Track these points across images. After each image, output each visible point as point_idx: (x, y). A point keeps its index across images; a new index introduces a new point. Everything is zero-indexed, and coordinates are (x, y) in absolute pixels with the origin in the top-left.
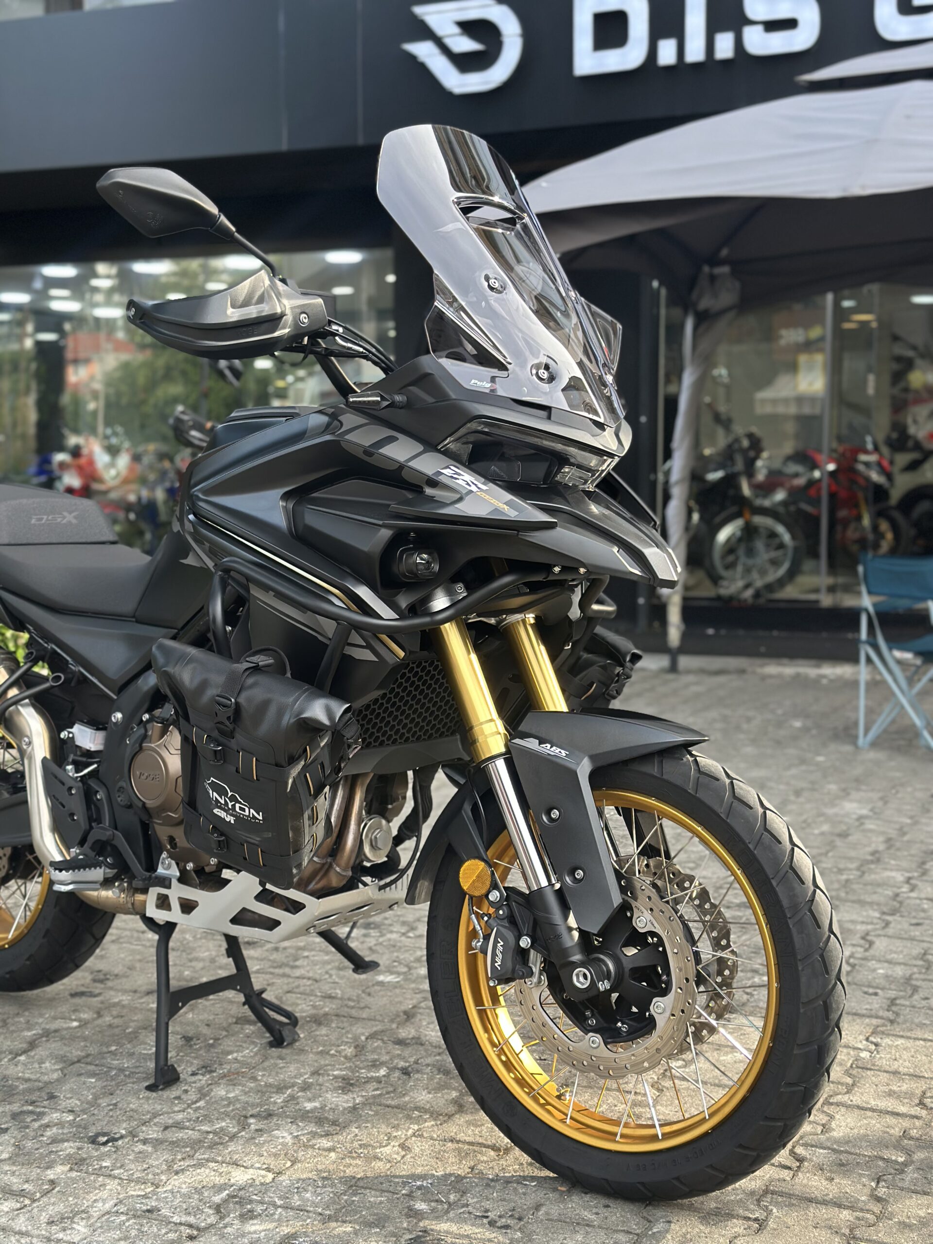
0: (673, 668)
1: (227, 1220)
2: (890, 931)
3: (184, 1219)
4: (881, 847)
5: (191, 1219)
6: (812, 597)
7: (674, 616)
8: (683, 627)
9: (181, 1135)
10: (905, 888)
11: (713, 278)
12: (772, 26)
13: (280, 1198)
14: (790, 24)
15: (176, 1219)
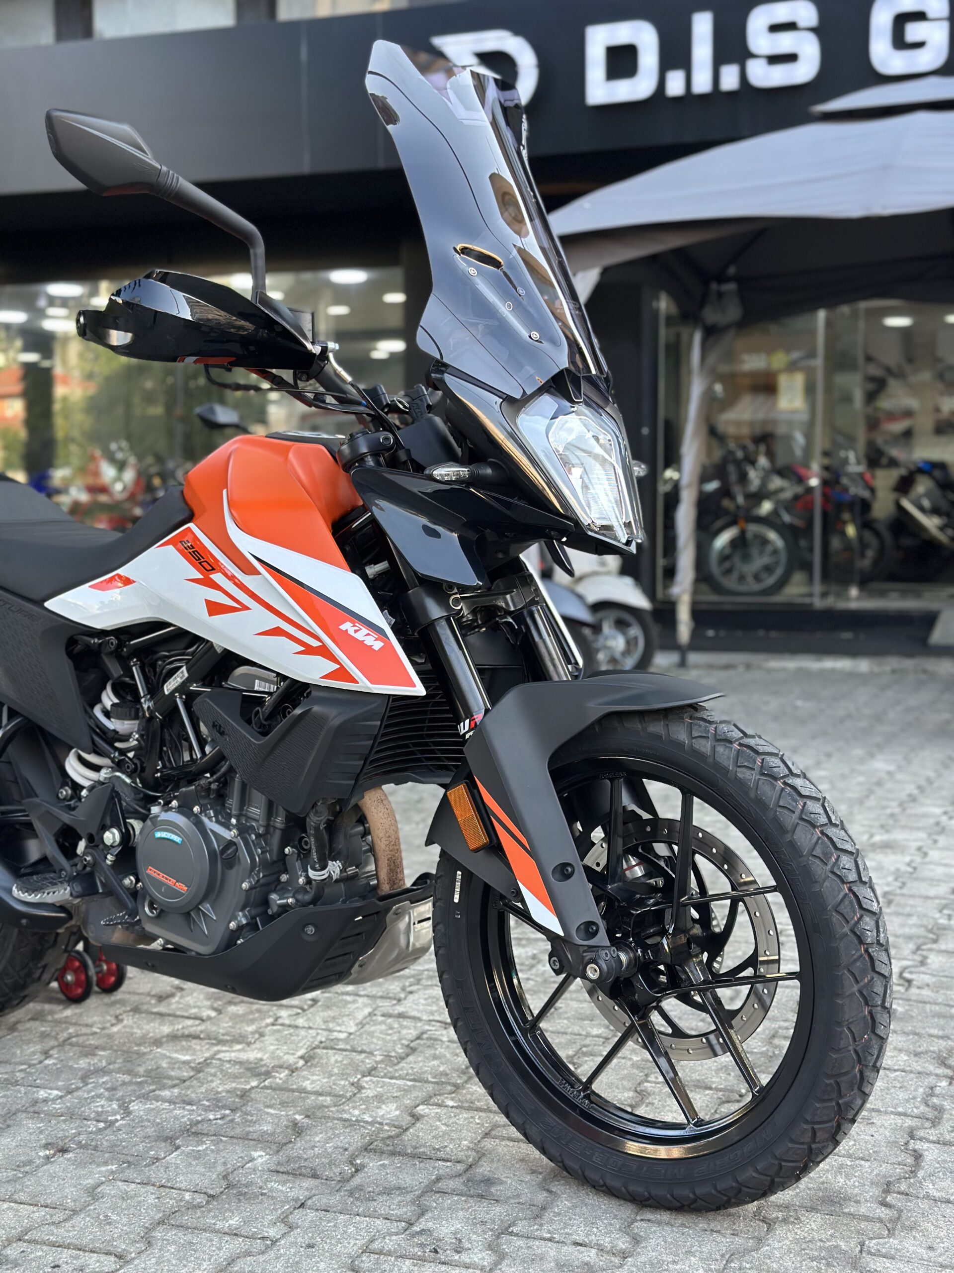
0: (683, 664)
3: (431, 1018)
4: (916, 792)
5: (438, 1018)
6: (807, 600)
7: (684, 615)
8: (691, 625)
10: (944, 819)
11: (720, 295)
12: (775, 59)
14: (791, 58)
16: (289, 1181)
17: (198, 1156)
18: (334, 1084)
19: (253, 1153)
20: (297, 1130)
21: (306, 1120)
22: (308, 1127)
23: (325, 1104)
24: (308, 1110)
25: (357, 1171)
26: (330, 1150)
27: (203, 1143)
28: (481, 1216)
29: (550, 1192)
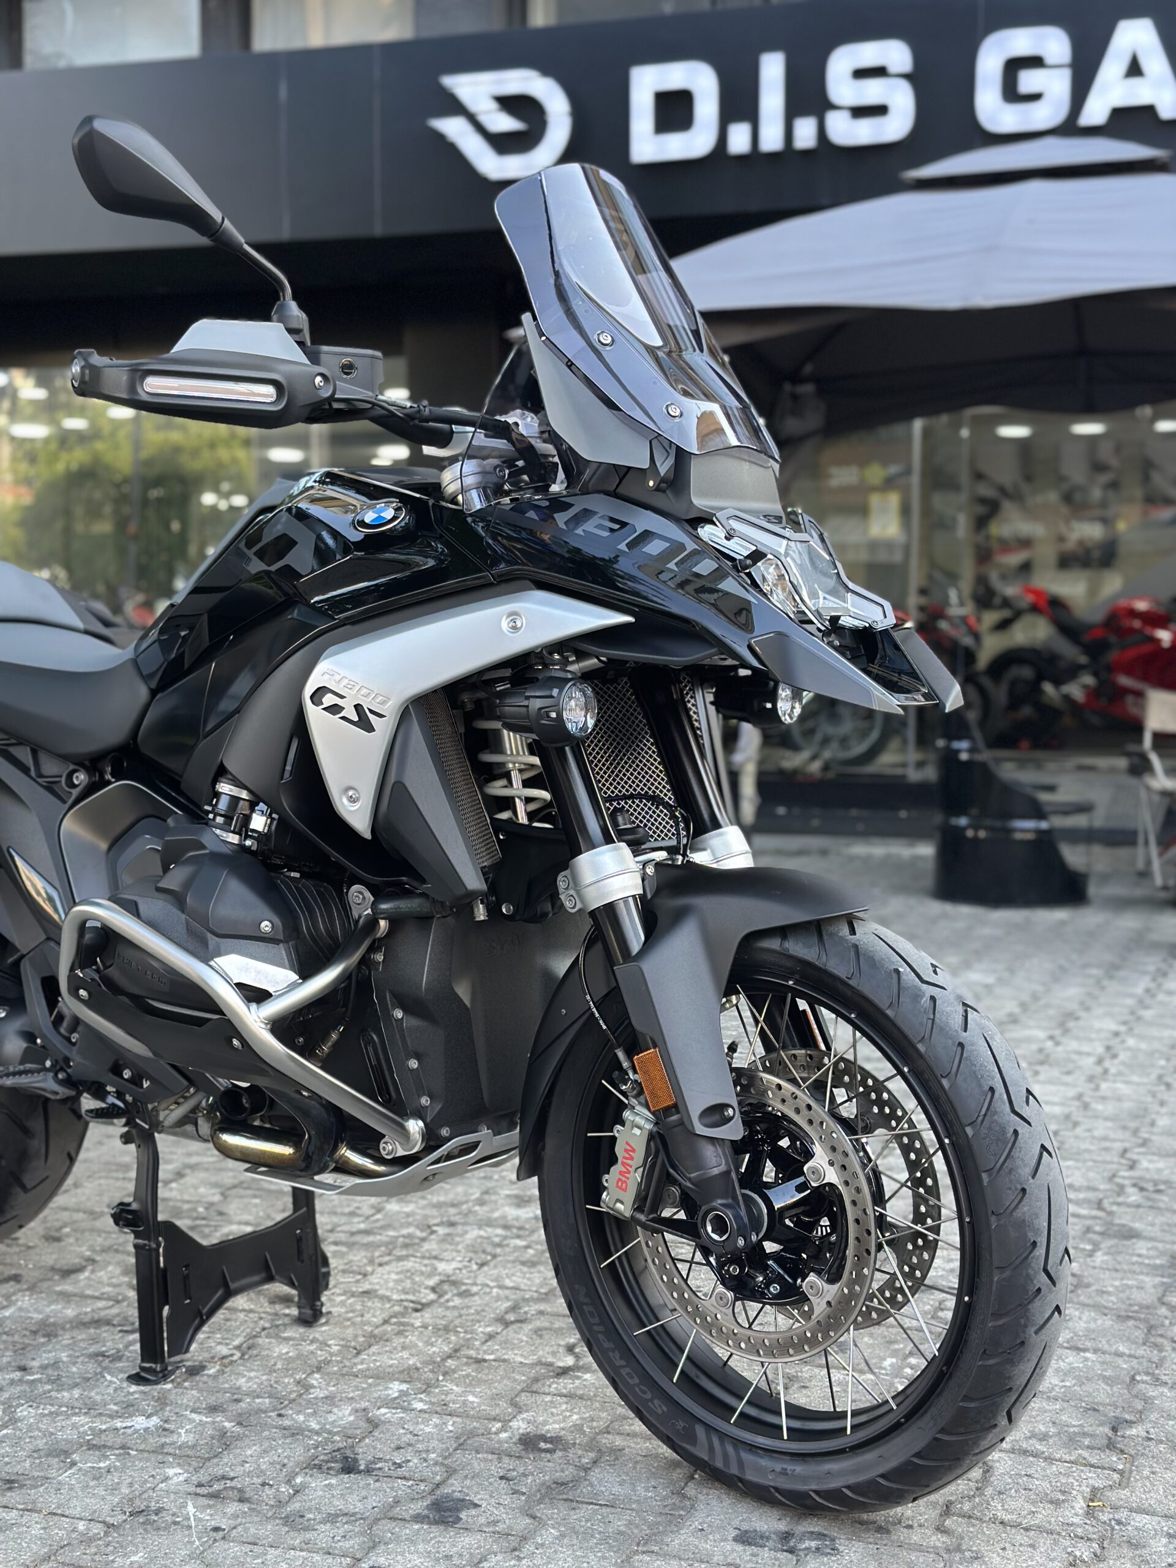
1: (447, 1297)
2: (1042, 1077)
3: (403, 1297)
4: (1017, 1010)
5: (411, 1297)
6: (899, 771)
7: (748, 787)
8: (757, 800)
9: (371, 1238)
10: (1049, 1044)
11: (795, 397)
12: (860, 112)
13: (492, 1281)
14: (879, 110)
15: (395, 1297)
16: (209, 1506)
17: (97, 1476)
18: (276, 1382)
19: (167, 1470)
20: (225, 1441)
21: (238, 1429)
22: (239, 1438)
23: (263, 1407)
24: (240, 1415)
25: (297, 1492)
26: (263, 1467)
27: (106, 1457)
28: (445, 1549)
29: (534, 1517)
